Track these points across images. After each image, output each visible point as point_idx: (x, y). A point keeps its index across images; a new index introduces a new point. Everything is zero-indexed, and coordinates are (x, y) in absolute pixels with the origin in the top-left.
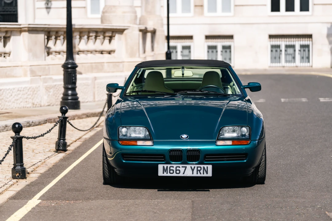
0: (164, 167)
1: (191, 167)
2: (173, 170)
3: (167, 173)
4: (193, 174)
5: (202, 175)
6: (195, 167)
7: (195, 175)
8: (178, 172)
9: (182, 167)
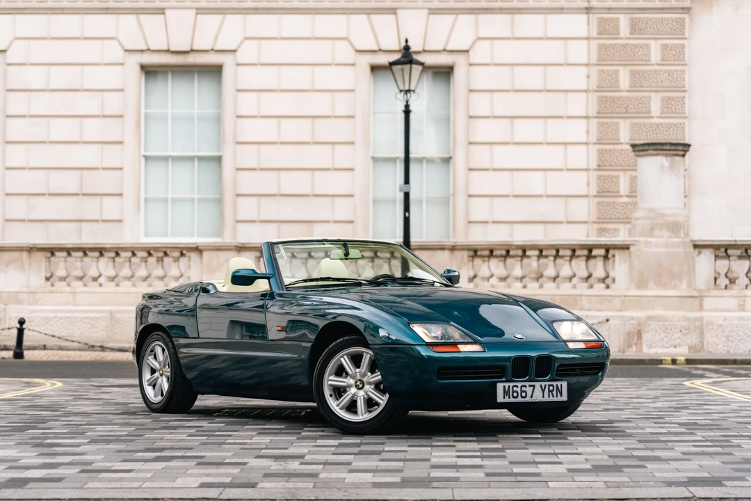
0: (504, 387)
1: (541, 386)
2: (517, 392)
3: (509, 398)
4: (543, 397)
5: (555, 399)
6: (545, 386)
7: (546, 399)
8: (524, 394)
9: (530, 386)
